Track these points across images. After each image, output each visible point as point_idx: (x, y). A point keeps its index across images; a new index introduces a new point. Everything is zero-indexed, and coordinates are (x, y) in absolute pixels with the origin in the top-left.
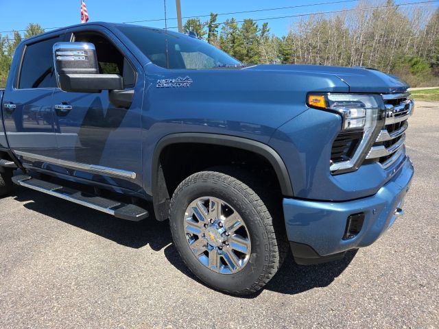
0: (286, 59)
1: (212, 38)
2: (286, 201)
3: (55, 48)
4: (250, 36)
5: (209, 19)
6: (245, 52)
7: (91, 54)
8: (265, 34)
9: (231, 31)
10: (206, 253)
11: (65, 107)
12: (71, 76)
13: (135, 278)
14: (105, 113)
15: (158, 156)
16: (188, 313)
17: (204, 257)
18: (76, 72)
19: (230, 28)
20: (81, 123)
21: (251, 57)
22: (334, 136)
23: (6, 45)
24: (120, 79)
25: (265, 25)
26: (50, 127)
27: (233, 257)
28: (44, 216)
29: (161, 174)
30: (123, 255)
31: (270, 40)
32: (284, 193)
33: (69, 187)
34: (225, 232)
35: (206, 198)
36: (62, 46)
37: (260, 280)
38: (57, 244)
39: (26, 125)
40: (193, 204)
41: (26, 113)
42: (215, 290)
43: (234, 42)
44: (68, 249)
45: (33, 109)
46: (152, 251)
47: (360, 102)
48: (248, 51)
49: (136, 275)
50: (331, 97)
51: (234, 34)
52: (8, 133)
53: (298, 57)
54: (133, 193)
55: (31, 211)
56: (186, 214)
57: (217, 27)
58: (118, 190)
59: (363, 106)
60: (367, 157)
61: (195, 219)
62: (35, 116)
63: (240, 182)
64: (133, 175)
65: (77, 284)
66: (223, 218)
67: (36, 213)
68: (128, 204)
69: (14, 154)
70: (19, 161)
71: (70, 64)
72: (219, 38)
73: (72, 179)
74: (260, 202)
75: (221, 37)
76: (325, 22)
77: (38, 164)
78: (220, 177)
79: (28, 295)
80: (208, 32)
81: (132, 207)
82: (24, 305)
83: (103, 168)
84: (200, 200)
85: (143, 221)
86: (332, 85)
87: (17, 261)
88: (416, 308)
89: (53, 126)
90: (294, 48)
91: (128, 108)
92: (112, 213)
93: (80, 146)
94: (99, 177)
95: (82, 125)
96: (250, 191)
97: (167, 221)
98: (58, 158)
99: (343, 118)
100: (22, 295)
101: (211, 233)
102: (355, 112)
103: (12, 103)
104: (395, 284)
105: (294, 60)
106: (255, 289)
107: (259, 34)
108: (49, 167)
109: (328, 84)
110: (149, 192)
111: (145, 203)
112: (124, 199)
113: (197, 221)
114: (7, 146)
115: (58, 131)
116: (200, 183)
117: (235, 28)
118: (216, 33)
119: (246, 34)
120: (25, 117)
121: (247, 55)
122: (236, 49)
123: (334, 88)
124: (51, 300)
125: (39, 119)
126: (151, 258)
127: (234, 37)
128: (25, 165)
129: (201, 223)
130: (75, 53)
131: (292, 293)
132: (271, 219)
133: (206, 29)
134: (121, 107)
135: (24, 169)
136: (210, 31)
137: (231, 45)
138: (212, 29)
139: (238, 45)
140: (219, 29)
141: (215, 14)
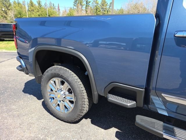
1: (87, 7)
4: (104, 8)
6: (102, 14)
9: (96, 5)
19: (96, 3)
51: (97, 6)
57: (90, 2)
107: (108, 7)
117: (98, 4)
118: (89, 5)
119: (102, 7)
122: (98, 13)
136: (87, 4)
137: (96, 11)
138: (88, 3)
139: (99, 11)
140: (90, 3)
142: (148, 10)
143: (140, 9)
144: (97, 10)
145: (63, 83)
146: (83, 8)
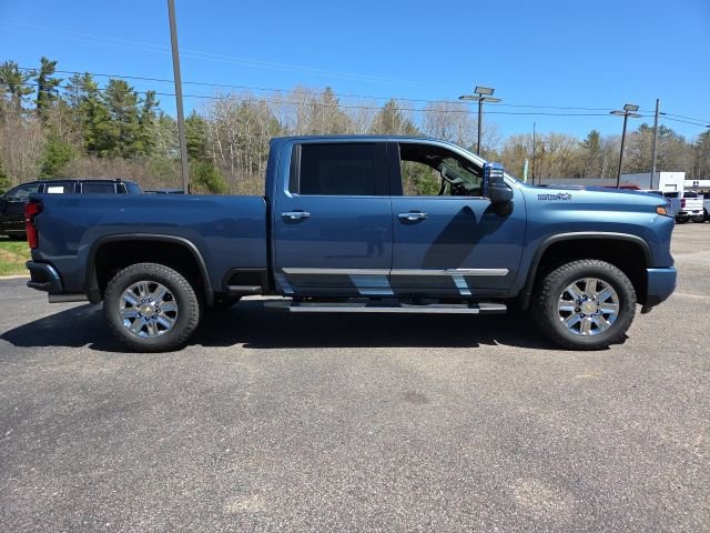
1: (46, 101)
4: (124, 109)
5: (39, 66)
6: (116, 132)
8: (151, 109)
9: (86, 94)
19: (83, 89)
21: (129, 143)
25: (150, 95)
48: (122, 132)
51: (91, 100)
57: (56, 83)
80: (36, 88)
107: (140, 106)
117: (93, 90)
118: (54, 94)
119: (116, 104)
121: (122, 139)
122: (100, 126)
127: (92, 105)
133: (33, 83)
136: (41, 88)
137: (88, 118)
138: (46, 86)
139: (102, 120)
140: (59, 88)
141: (51, 60)
142: (287, 127)
143: (262, 123)
144: (92, 114)
145: (152, 288)
146: (24, 105)
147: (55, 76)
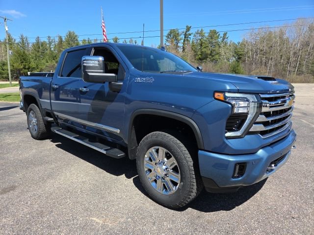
0: (239, 58)
1: (186, 42)
2: (200, 152)
3: (83, 59)
4: (214, 42)
6: (209, 52)
7: (101, 62)
8: (225, 40)
9: (200, 38)
10: (155, 181)
11: (85, 89)
12: (90, 74)
13: (114, 192)
14: (106, 94)
15: (132, 121)
16: (141, 214)
17: (154, 183)
18: (93, 72)
19: (200, 36)
20: (93, 98)
21: (213, 56)
22: (227, 116)
23: (53, 44)
24: (115, 76)
25: (225, 34)
26: (75, 99)
27: (171, 185)
28: (67, 152)
29: (134, 132)
30: (109, 179)
31: (228, 44)
32: (199, 147)
33: (82, 135)
34: (167, 169)
35: (157, 147)
36: (87, 58)
37: (184, 200)
38: (72, 169)
39: (61, 97)
40: (150, 150)
41: (62, 90)
42: (160, 204)
43: (201, 45)
44: (78, 172)
45: (65, 88)
46: (126, 178)
47: (246, 98)
48: (211, 52)
49: (115, 191)
50: (227, 94)
51: (202, 40)
52: (52, 101)
53: (249, 57)
54: (118, 142)
55: (60, 149)
56: (146, 156)
57: (190, 35)
58: (109, 139)
59: (248, 100)
60: (250, 130)
61: (150, 160)
62: (66, 92)
63: (176, 139)
64: (118, 131)
65: (81, 192)
66: (165, 159)
67: (62, 150)
68: (114, 148)
69: (54, 114)
70: (56, 118)
71: (90, 67)
72: (191, 42)
73: (84, 131)
74: (187, 152)
75: (193, 42)
76: (270, 33)
77: (66, 121)
78: (165, 135)
79: (54, 194)
80: (183, 38)
81: (117, 150)
82: (52, 199)
83: (102, 125)
84: (154, 148)
85: (121, 159)
86: (228, 88)
87: (50, 176)
88: (284, 230)
89: (77, 98)
90: (246, 50)
91: (118, 92)
92: (104, 152)
93: (91, 112)
94: (100, 131)
95: (94, 99)
96: (182, 145)
97: (135, 160)
98: (78, 118)
99: (233, 106)
100: (51, 194)
101: (158, 168)
102: (242, 104)
103: (56, 85)
104: (276, 215)
105: (245, 59)
106: (182, 205)
107: (220, 40)
108: (73, 123)
109: (226, 87)
110: (126, 142)
111: (124, 148)
112: (113, 145)
113: (152, 161)
114: (50, 109)
115: (80, 102)
116: (154, 138)
117: (203, 36)
118: (189, 39)
119: (210, 40)
120: (61, 92)
121: (211, 55)
122: (203, 50)
123: (230, 90)
124: (66, 198)
125: (69, 94)
126: (125, 183)
127: (202, 42)
128: (59, 121)
129: (153, 162)
130: (93, 62)
131: (206, 212)
132: (192, 162)
133: (183, 36)
134: (115, 92)
135: (57, 123)
136: (185, 38)
137: (199, 47)
138: (187, 36)
139: (205, 48)
140: (192, 37)
141: (189, 26)
146: (179, 45)
147: (190, 32)
